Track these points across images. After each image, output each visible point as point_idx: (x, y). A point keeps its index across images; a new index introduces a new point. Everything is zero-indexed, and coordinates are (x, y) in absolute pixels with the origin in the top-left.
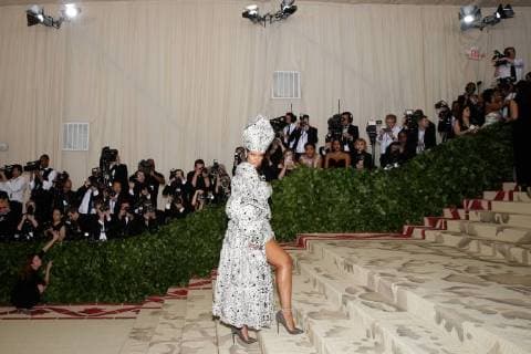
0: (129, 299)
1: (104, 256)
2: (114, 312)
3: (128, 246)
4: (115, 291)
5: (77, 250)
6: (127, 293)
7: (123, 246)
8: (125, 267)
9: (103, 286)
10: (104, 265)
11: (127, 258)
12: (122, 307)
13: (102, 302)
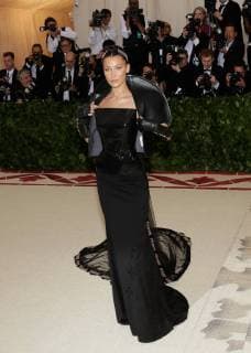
0: (246, 167)
1: (214, 117)
2: (227, 182)
3: (243, 104)
4: (227, 157)
5: (182, 110)
6: (243, 161)
7: (237, 104)
8: (240, 129)
9: (213, 152)
10: (215, 128)
11: (241, 118)
12: (237, 177)
13: (213, 170)
